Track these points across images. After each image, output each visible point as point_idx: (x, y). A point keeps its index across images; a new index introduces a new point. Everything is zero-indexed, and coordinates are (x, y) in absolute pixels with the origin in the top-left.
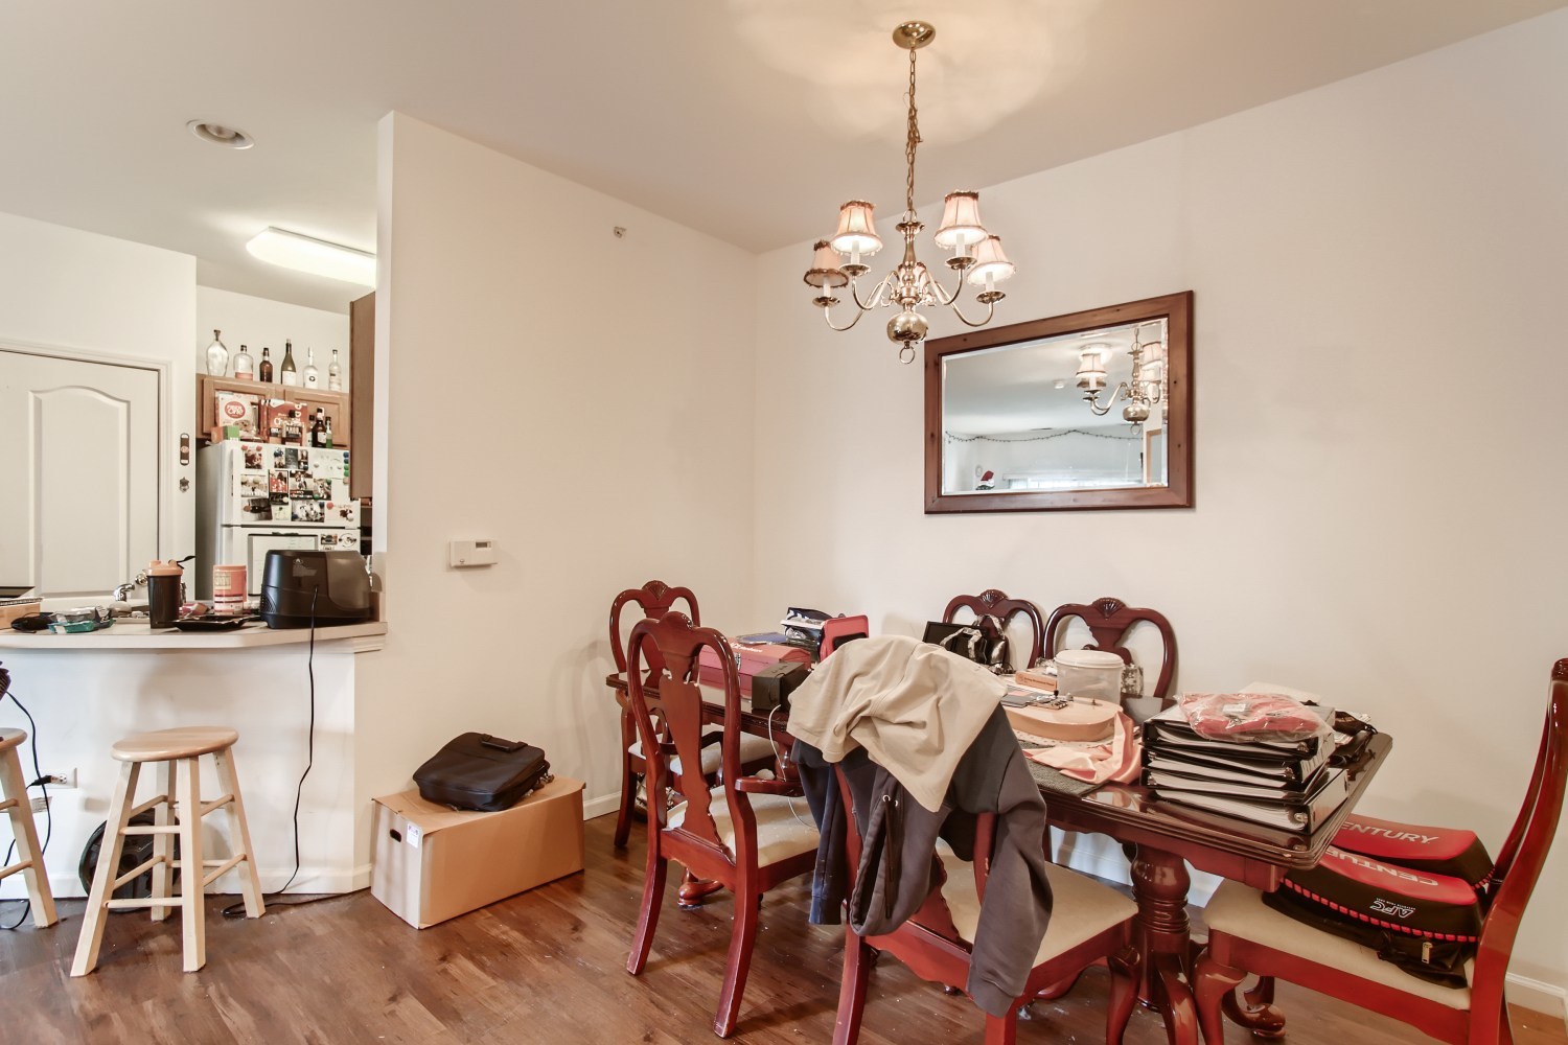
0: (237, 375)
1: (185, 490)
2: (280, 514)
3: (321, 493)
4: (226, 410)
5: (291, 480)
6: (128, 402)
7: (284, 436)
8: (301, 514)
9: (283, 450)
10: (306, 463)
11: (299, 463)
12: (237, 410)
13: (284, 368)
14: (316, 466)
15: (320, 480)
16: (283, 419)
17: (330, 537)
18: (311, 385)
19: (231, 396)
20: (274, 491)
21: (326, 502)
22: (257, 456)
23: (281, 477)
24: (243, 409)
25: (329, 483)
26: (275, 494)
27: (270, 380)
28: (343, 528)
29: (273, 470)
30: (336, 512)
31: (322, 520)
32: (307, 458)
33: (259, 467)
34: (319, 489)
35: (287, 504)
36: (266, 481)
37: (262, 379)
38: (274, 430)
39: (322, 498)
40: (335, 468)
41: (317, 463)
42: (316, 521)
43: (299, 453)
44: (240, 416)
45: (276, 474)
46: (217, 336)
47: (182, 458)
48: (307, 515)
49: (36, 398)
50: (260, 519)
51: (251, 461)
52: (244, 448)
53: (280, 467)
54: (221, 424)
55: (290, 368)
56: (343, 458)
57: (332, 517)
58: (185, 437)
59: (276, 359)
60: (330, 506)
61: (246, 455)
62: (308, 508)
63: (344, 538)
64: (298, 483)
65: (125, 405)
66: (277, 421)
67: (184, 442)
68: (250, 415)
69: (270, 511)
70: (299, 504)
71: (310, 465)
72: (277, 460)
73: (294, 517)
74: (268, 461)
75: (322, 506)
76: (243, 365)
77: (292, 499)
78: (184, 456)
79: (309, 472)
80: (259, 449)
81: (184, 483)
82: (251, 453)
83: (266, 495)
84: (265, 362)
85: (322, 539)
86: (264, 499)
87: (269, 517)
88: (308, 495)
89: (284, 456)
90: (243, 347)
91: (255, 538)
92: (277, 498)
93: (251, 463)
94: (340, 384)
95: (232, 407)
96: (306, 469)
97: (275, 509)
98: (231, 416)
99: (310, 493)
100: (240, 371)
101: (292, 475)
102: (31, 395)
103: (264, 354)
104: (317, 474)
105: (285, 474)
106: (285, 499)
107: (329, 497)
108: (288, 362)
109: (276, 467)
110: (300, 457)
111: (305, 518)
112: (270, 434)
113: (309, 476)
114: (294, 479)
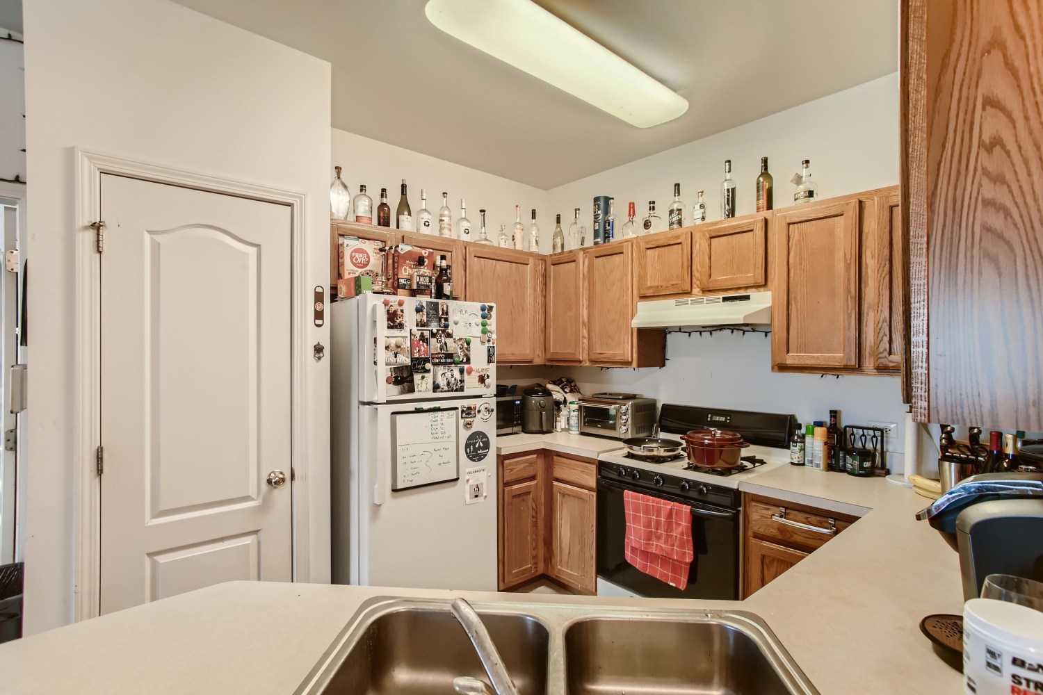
0: (358, 218)
1: (319, 358)
2: (423, 384)
3: (461, 354)
4: (351, 258)
5: (433, 341)
6: (258, 246)
7: (415, 287)
8: (442, 382)
9: (424, 304)
10: (446, 320)
11: (440, 319)
12: (360, 258)
13: (399, 212)
14: (456, 323)
15: (460, 339)
16: (411, 268)
17: (469, 408)
18: (425, 231)
19: (357, 242)
20: (416, 356)
21: (466, 366)
22: (399, 313)
23: (422, 338)
24: (368, 257)
25: (468, 344)
26: (417, 359)
27: (387, 224)
28: (480, 396)
29: (415, 329)
30: (475, 376)
31: (462, 389)
32: (447, 314)
33: (401, 326)
34: (459, 351)
35: (428, 371)
36: (408, 344)
37: (379, 224)
38: (402, 281)
39: (461, 362)
40: (473, 324)
41: (456, 318)
42: (456, 390)
43: (440, 306)
44: (366, 265)
45: (418, 334)
46: (338, 173)
47: (316, 318)
48: (448, 383)
49: (153, 241)
50: (403, 392)
51: (394, 320)
52: (386, 303)
53: (422, 326)
54: (346, 276)
55: (406, 213)
56: (480, 313)
57: (472, 385)
58: (319, 290)
59: (393, 201)
60: (469, 372)
61: (388, 311)
62: (449, 375)
63: (482, 408)
64: (439, 345)
65: (253, 250)
66: (405, 269)
67: (319, 297)
68: (375, 262)
69: (412, 381)
70: (441, 370)
71: (451, 322)
72: (419, 317)
73: (436, 388)
74: (410, 319)
75: (462, 371)
76: (363, 207)
77: (434, 364)
78: (319, 315)
79: (449, 331)
80: (401, 304)
81: (319, 349)
82: (393, 309)
83: (408, 361)
84: (383, 205)
85: (463, 412)
86: (407, 367)
87: (412, 390)
88: (448, 359)
89: (425, 310)
90: (363, 187)
91: (398, 417)
92: (418, 365)
93: (393, 321)
94: (450, 230)
95: (358, 255)
96: (447, 326)
97: (417, 377)
98: (355, 265)
99: (450, 356)
100: (359, 215)
101: (434, 335)
102: (147, 237)
103: (382, 196)
104: (457, 331)
105: (427, 334)
106: (428, 366)
107: (468, 361)
108: (404, 206)
109: (417, 325)
110: (441, 313)
111: (446, 388)
112: (399, 286)
113: (449, 336)
114: (435, 339)
